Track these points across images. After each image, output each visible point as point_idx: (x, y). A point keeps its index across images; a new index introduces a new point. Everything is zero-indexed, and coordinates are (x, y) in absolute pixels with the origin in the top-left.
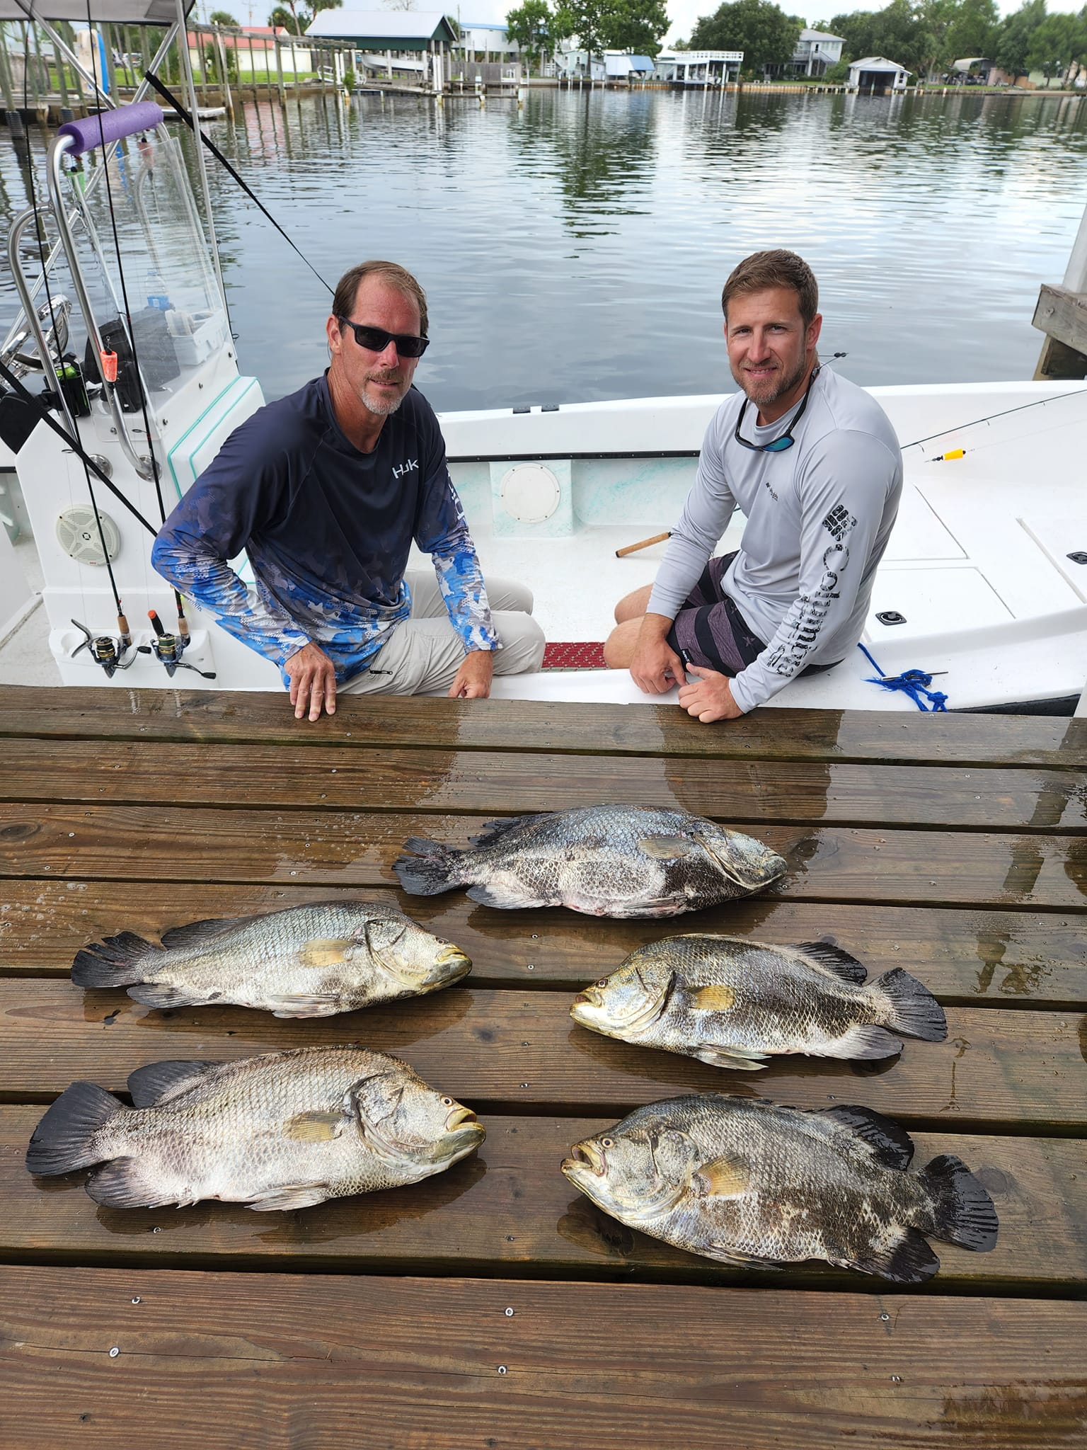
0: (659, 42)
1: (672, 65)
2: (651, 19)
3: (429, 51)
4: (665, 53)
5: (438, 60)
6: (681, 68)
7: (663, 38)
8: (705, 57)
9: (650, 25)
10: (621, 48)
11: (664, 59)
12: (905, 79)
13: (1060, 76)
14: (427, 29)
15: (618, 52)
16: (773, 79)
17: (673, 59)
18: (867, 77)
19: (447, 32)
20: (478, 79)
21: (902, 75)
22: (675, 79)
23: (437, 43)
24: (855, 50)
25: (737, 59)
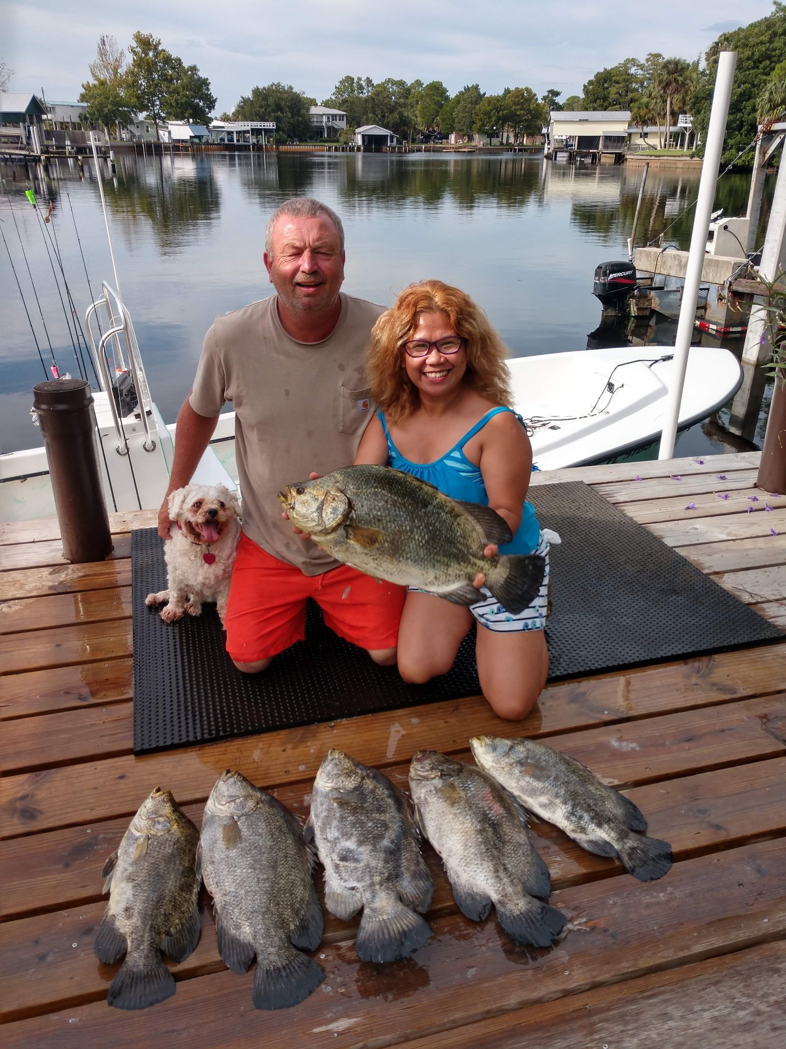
0: (209, 115)
1: (223, 131)
2: (200, 99)
3: (24, 122)
4: (215, 123)
5: (34, 130)
6: (230, 133)
7: (212, 111)
8: (247, 126)
9: (201, 104)
10: (181, 120)
11: (214, 127)
12: (395, 140)
13: (498, 137)
14: (21, 106)
15: (179, 122)
16: (301, 141)
17: (223, 127)
18: (368, 138)
19: (37, 108)
20: (68, 143)
21: (392, 137)
22: (226, 142)
23: (31, 117)
24: (354, 121)
25: (271, 127)
